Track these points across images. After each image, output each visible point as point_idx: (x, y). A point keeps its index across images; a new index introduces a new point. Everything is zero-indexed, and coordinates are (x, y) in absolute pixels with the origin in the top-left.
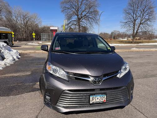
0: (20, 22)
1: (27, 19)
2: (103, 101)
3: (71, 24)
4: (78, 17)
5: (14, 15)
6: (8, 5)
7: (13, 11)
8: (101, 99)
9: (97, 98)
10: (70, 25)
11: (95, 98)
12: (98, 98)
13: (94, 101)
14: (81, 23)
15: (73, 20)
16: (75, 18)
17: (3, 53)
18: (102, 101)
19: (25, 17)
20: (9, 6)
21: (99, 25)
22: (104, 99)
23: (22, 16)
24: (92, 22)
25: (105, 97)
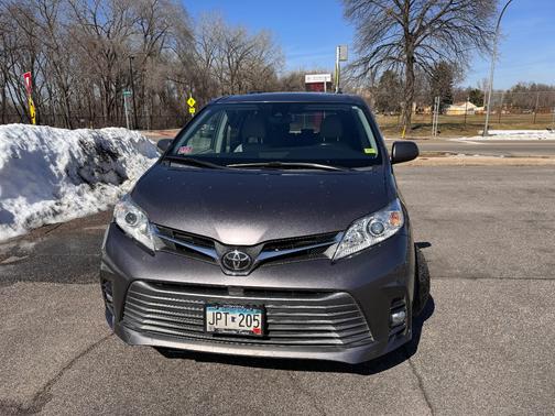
0: (217, 64)
1: (240, 51)
2: (252, 329)
3: (378, 59)
4: (406, 30)
5: (201, 40)
6: (184, 11)
7: (197, 32)
8: (244, 323)
9: (229, 316)
10: (373, 62)
11: (223, 315)
12: (233, 319)
13: (221, 325)
14: (418, 50)
15: (386, 42)
16: (394, 34)
17: (124, 161)
18: (246, 328)
19: (232, 46)
20: (187, 16)
21: (492, 53)
22: (255, 323)
23: (223, 44)
24: (464, 43)
25: (259, 318)
